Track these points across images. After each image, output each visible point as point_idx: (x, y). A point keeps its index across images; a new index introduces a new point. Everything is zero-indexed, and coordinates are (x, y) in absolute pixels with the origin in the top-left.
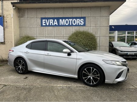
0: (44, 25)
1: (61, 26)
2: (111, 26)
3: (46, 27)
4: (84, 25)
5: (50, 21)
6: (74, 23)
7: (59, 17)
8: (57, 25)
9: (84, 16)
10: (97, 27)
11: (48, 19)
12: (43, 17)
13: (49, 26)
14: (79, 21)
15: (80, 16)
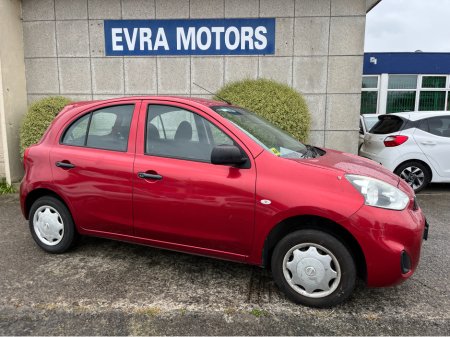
0: (116, 48)
1: (183, 52)
2: (367, 56)
3: (127, 59)
4: (269, 49)
5: (142, 35)
6: (232, 42)
7: (175, 17)
8: (167, 48)
9: (268, 16)
10: (318, 60)
11: (131, 24)
12: (112, 18)
13: (137, 52)
14: (251, 34)
15: (255, 16)
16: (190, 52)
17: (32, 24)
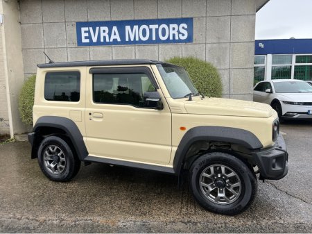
0: (84, 41)
1: (130, 43)
2: (257, 42)
3: (92, 48)
4: (190, 39)
5: (102, 31)
6: (164, 35)
7: (124, 19)
8: (119, 40)
9: (188, 16)
10: (224, 46)
11: (95, 25)
12: (82, 20)
13: (99, 43)
14: (176, 29)
15: (179, 17)
16: (135, 42)
17: (27, 25)
